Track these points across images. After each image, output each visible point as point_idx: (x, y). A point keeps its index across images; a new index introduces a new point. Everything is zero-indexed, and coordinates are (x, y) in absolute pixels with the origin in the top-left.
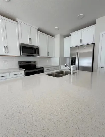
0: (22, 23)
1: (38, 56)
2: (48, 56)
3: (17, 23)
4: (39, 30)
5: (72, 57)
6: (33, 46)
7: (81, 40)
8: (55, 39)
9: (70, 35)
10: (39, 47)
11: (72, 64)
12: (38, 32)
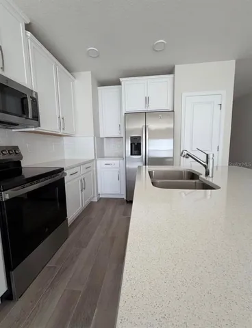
2: (61, 132)
4: (28, 27)
5: (131, 137)
6: (8, 80)
7: (147, 100)
8: (76, 81)
9: (120, 83)
10: (36, 94)
11: (132, 154)
12: (27, 36)
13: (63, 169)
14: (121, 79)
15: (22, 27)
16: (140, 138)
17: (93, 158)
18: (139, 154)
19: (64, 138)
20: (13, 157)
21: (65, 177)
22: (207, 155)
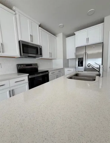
0: (20, 14)
1: (41, 58)
2: (51, 58)
3: (14, 13)
4: (40, 26)
5: (78, 58)
6: (33, 44)
7: (88, 39)
8: (57, 38)
9: (75, 34)
10: (41, 46)
11: (79, 66)
12: (39, 28)
13: (48, 71)
14: (75, 33)
15: (38, 26)
16: (83, 58)
17: (63, 67)
18: (82, 66)
19: (53, 60)
20: (36, 67)
21: (49, 74)
22: (100, 66)
